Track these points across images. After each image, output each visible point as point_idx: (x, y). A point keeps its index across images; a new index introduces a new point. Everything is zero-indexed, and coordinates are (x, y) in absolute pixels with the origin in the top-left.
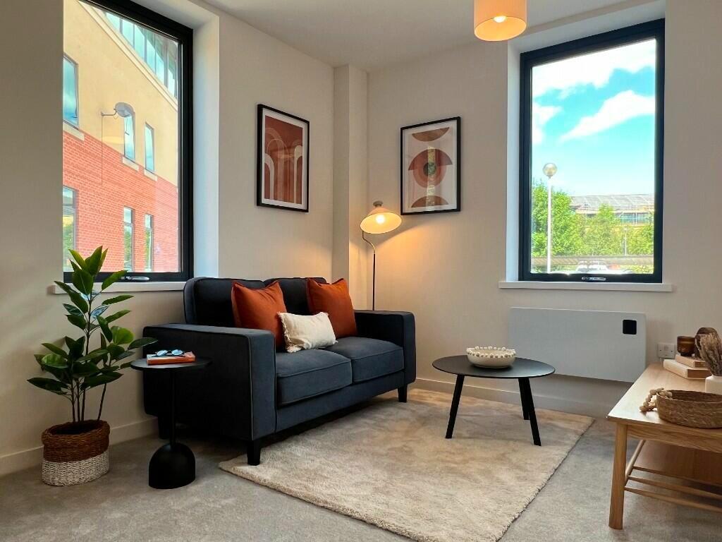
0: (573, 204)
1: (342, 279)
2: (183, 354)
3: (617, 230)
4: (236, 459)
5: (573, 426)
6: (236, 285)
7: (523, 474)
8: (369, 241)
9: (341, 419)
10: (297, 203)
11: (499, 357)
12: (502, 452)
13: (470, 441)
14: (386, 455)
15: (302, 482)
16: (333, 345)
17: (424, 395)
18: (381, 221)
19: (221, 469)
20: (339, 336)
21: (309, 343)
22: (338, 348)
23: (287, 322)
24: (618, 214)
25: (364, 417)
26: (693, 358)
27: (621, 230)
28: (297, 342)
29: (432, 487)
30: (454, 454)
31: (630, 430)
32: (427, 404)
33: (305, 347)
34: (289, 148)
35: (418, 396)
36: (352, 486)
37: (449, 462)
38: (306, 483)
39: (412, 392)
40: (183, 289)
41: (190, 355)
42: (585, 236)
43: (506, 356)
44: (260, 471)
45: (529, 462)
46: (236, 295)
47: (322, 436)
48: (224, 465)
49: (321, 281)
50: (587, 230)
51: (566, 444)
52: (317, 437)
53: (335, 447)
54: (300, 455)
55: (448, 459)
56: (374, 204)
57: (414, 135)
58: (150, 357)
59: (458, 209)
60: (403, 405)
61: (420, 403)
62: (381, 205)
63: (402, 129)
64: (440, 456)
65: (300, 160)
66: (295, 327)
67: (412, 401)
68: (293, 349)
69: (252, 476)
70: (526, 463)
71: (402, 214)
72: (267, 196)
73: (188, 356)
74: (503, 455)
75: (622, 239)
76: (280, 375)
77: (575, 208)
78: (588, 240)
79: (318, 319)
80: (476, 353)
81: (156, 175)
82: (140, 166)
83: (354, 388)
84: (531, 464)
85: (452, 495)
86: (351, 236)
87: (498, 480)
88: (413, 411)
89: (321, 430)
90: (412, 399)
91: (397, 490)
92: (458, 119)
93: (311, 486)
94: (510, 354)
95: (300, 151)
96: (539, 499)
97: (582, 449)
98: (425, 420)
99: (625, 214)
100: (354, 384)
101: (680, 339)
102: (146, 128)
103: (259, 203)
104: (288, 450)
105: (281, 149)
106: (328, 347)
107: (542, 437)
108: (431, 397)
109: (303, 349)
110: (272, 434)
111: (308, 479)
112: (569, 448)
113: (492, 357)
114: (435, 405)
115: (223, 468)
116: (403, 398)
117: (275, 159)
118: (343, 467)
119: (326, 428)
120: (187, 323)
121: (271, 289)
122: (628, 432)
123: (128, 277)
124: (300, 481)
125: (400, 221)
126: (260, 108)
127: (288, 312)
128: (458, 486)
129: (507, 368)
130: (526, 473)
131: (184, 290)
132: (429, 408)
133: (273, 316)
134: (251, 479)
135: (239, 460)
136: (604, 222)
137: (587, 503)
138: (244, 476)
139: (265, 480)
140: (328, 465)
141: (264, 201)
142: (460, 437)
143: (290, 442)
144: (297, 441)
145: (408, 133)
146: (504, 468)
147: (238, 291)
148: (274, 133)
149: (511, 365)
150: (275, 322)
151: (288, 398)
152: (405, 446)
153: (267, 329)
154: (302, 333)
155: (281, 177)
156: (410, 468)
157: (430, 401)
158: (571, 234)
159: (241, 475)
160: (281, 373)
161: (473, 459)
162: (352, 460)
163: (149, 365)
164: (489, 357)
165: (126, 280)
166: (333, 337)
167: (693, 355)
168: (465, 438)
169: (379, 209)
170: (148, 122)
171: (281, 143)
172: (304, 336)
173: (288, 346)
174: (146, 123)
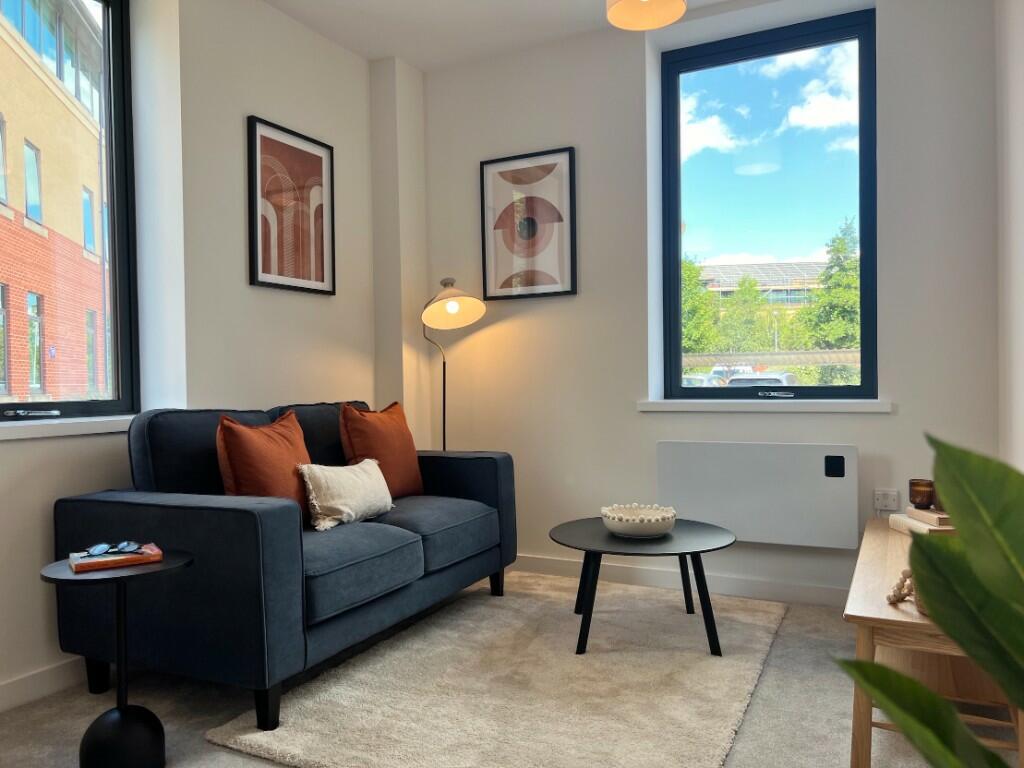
0: (704, 276)
1: (396, 403)
2: (139, 548)
3: (764, 314)
4: (235, 721)
5: (760, 620)
6: (226, 422)
7: (707, 707)
8: (434, 342)
9: (404, 633)
10: (317, 280)
11: (653, 521)
12: (667, 671)
13: (615, 656)
14: (489, 692)
15: (359, 754)
16: (387, 513)
17: (529, 581)
18: (453, 310)
19: (209, 741)
20: (396, 496)
21: (350, 511)
22: (397, 516)
23: (314, 479)
24: (764, 291)
25: (442, 626)
26: (932, 511)
27: (770, 313)
28: (331, 512)
29: (573, 742)
30: (594, 680)
31: (878, 635)
32: (537, 597)
33: (345, 520)
34: (301, 188)
35: (519, 583)
36: (444, 754)
37: (588, 695)
38: (365, 755)
39: (511, 576)
40: (126, 429)
41: (151, 550)
42: (720, 324)
43: (663, 519)
44: (281, 740)
45: (711, 685)
46: (225, 440)
47: (378, 666)
48: (216, 734)
49: (362, 406)
50: (722, 314)
51: (756, 651)
52: (370, 667)
53: (402, 683)
54: (345, 703)
55: (587, 690)
56: (441, 283)
57: (501, 174)
58: (76, 558)
59: (573, 291)
60: (497, 600)
61: (526, 596)
62: (452, 285)
63: (483, 164)
64: (574, 685)
65: (320, 209)
66: (328, 488)
67: (512, 593)
68: (325, 524)
69: (268, 750)
70: (706, 687)
71: (486, 298)
72: (266, 270)
73: (149, 551)
74: (670, 676)
75: (770, 327)
76: (311, 573)
77: (705, 284)
78: (725, 328)
79: (365, 471)
80: (617, 516)
81: (44, 227)
82: (16, 212)
83: (428, 582)
84: (715, 688)
85: (607, 754)
86: (405, 333)
87: (673, 721)
88: (517, 611)
89: (375, 655)
90: (511, 589)
91: (518, 754)
92: (571, 151)
93: (375, 760)
94: (670, 515)
95: (317, 196)
96: (738, 747)
97: (782, 656)
98: (540, 625)
99: (774, 291)
100: (428, 574)
101: (913, 484)
102: (26, 148)
103: (253, 280)
104: (323, 696)
105: (288, 190)
106: (378, 517)
107: (723, 642)
108: (540, 585)
109: (341, 523)
110: (300, 673)
111: (368, 748)
112: (761, 656)
113: (642, 521)
114: (548, 597)
115: (215, 740)
116: (497, 589)
117: (279, 209)
118: (423, 720)
119: (382, 651)
120: (137, 489)
121: (283, 426)
122: (876, 637)
123: (21, 412)
124: (354, 753)
125: (484, 308)
126: (252, 122)
127: (314, 461)
128: (614, 737)
129: (662, 538)
130: (710, 704)
131: (129, 432)
132: (540, 604)
133: (289, 471)
134: (267, 756)
135: (239, 722)
136: (745, 301)
137: (811, 749)
138: (254, 752)
139: (293, 757)
140: (396, 716)
141: (262, 277)
142: (599, 650)
143: (324, 681)
144: (338, 678)
145: (490, 171)
146: (677, 698)
147: (228, 431)
148: (277, 165)
149: (669, 531)
150: (293, 483)
151: (325, 609)
152: (516, 673)
153: (282, 495)
154: (340, 496)
155: (289, 237)
156: (532, 711)
157: (540, 591)
158: (702, 320)
159: (249, 750)
160: (313, 568)
161: (627, 686)
162: (435, 705)
163: (77, 573)
164: (637, 521)
165: (17, 418)
166: (388, 500)
167: (932, 507)
168: (607, 651)
169: (449, 291)
170: (28, 138)
171: (287, 180)
172: (342, 501)
173: (317, 519)
174: (26, 140)
